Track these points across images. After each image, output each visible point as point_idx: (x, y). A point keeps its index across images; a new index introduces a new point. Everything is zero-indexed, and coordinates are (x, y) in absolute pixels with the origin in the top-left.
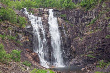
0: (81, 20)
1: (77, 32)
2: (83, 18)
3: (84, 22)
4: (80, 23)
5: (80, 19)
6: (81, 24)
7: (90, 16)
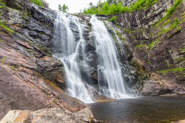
0: (141, 22)
1: (138, 39)
2: (143, 18)
3: (147, 23)
4: (140, 26)
5: (138, 21)
6: (142, 27)
7: (157, 10)
